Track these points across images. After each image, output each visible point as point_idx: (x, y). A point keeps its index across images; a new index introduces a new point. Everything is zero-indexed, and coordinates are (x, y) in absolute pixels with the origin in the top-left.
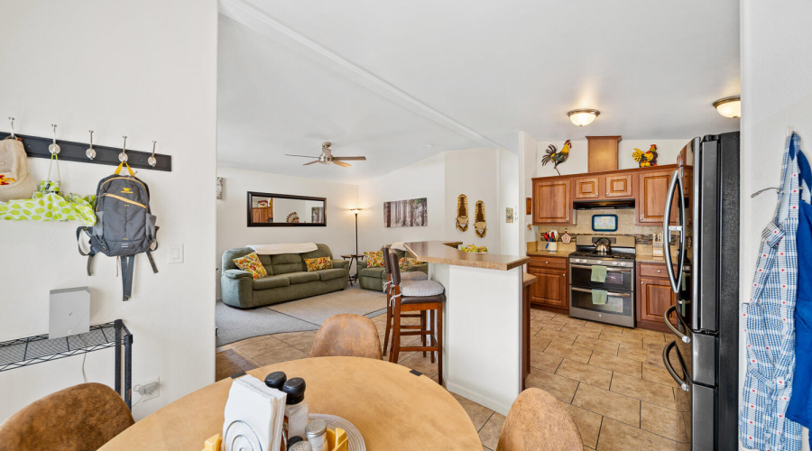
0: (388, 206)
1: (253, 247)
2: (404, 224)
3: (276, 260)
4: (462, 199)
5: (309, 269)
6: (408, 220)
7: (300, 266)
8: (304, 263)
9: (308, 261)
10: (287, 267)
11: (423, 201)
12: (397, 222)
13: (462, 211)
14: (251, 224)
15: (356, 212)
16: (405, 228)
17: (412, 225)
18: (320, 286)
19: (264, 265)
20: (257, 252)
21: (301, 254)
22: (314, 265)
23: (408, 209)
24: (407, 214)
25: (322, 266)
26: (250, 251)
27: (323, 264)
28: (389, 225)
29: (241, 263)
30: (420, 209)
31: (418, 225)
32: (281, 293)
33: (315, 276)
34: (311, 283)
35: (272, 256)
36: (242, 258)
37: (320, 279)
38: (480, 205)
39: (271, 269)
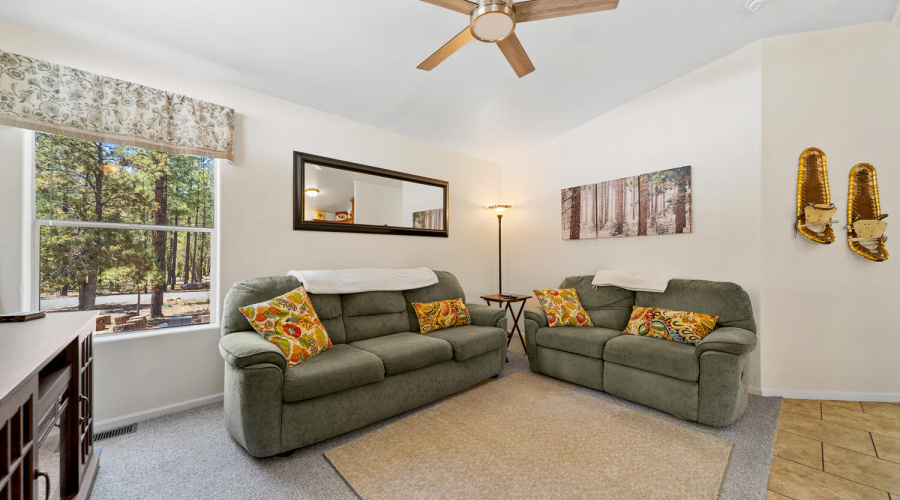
0: (574, 197)
1: (299, 275)
2: (619, 230)
3: (352, 308)
4: (812, 161)
5: (425, 327)
6: (631, 221)
7: (403, 321)
8: (411, 312)
9: (422, 309)
10: (377, 323)
11: (683, 175)
12: (598, 226)
13: (812, 191)
14: (300, 224)
15: (500, 211)
16: (620, 241)
17: (642, 232)
18: (454, 374)
19: (323, 319)
20: (307, 287)
21: (405, 293)
22: (433, 318)
23: (631, 197)
24: (629, 209)
25: (449, 319)
26: (292, 284)
27: (450, 316)
28: (575, 235)
29: (261, 317)
30: (672, 192)
31: (662, 231)
32: (365, 403)
33: (442, 349)
34: (435, 368)
35: (344, 298)
36: (266, 304)
37: (455, 356)
38: (862, 176)
39: (339, 328)
